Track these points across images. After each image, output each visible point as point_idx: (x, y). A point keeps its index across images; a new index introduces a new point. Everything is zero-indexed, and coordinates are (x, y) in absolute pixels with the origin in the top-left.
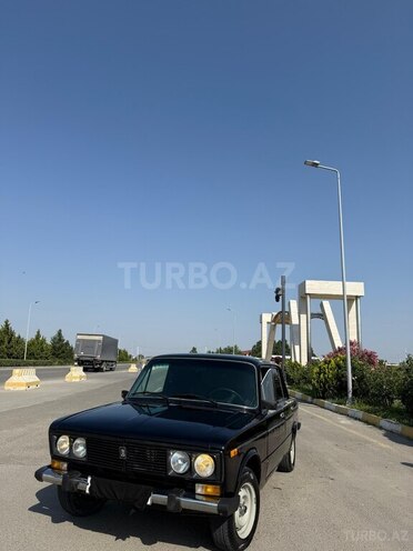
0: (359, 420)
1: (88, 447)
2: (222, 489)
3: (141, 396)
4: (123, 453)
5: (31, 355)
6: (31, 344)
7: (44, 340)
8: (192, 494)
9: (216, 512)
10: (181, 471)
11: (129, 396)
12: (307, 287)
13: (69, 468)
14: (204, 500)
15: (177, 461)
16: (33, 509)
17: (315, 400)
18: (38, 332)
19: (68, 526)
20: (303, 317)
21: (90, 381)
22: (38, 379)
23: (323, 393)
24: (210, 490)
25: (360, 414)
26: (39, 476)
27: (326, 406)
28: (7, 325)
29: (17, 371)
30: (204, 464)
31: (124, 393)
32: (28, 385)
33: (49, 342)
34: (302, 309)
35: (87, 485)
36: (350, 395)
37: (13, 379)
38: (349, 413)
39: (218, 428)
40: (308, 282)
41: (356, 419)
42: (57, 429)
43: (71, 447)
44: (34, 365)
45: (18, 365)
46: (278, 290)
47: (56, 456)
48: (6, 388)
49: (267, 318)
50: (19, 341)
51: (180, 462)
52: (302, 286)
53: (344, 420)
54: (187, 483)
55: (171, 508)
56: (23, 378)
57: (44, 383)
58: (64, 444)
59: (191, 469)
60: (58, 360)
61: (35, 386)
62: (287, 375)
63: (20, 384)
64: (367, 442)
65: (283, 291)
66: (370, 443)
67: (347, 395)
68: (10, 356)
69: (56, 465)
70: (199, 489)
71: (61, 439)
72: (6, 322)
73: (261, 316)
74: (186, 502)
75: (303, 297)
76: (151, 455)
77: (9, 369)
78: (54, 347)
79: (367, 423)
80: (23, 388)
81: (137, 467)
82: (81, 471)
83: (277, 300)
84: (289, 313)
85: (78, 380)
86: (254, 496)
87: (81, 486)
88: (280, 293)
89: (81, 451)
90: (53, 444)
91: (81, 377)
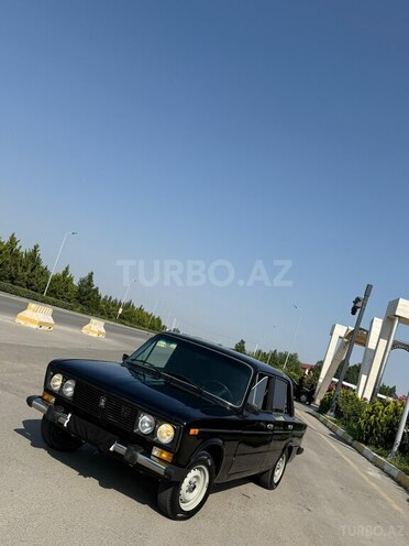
0: (393, 478)
1: (76, 389)
2: (174, 457)
3: (140, 364)
4: (102, 403)
5: (52, 292)
6: (56, 279)
7: (71, 279)
8: (148, 454)
9: (162, 473)
10: (145, 431)
11: (129, 360)
12: (399, 307)
13: (56, 403)
14: (157, 461)
15: (145, 423)
16: (18, 431)
17: (355, 443)
18: (67, 268)
19: (43, 453)
20: (383, 342)
21: (107, 340)
22: (51, 321)
23: (367, 438)
24: (164, 456)
25: (396, 472)
26: (30, 401)
27: (365, 452)
28: (35, 251)
29: (33, 305)
30: (166, 433)
31: (125, 357)
32: (41, 324)
33: (76, 282)
34: (385, 333)
35: (66, 420)
36: (395, 449)
37: (26, 313)
38: (385, 468)
39: (189, 408)
40: (402, 301)
41: (390, 476)
42: (56, 367)
43: (62, 385)
44: (54, 304)
45: (35, 300)
46: (358, 300)
47: (48, 390)
48: (17, 321)
49: (341, 331)
50: (44, 273)
51: (147, 425)
52: (394, 304)
53: (374, 472)
54: (148, 443)
55: (127, 458)
56: (37, 315)
57: (57, 327)
58: (57, 381)
59: (154, 433)
60: (81, 306)
61: (47, 328)
62: (337, 406)
63: (33, 321)
64: (379, 497)
65: (364, 304)
66: (382, 499)
67: (392, 447)
68: (29, 286)
69: (46, 397)
70: (156, 452)
71: (56, 377)
72: (36, 247)
73: (334, 327)
74: (141, 458)
75: (390, 318)
76: (125, 411)
77: (25, 300)
78: (80, 290)
79: (399, 483)
80: (35, 326)
81: (111, 418)
82: (65, 408)
83: (354, 312)
84: (368, 332)
85: (95, 335)
86: (207, 481)
87: (61, 419)
88: (359, 304)
89: (69, 391)
90: (48, 378)
91: (99, 333)
